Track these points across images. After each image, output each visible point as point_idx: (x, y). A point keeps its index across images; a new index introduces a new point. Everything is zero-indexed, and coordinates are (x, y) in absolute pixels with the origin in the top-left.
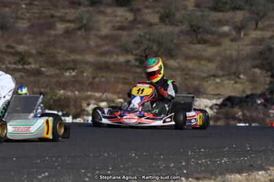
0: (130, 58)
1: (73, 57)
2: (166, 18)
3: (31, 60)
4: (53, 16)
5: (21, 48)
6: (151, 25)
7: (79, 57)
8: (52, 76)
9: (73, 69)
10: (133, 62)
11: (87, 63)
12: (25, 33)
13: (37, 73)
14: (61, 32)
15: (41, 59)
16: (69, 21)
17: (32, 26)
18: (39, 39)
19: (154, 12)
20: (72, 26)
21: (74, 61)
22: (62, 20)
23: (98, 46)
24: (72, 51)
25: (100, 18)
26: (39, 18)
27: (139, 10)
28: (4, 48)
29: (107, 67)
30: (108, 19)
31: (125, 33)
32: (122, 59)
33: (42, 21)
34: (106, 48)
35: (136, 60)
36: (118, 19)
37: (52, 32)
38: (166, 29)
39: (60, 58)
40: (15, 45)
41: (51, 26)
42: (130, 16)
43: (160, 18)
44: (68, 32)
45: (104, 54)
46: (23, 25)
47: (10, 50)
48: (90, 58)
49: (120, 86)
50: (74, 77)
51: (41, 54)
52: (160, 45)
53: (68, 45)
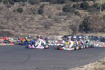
0: (43, 26)
1: (31, 26)
2: (50, 17)
3: (22, 27)
4: (25, 17)
5: (19, 24)
6: (46, 19)
7: (32, 26)
8: (27, 30)
10: (43, 27)
11: (33, 27)
12: (20, 20)
13: (24, 29)
14: (27, 20)
15: (24, 26)
16: (29, 18)
17: (21, 19)
18: (23, 22)
19: (47, 16)
20: (30, 19)
21: (31, 27)
22: (28, 17)
23: (36, 23)
24: (30, 25)
25: (36, 17)
26: (23, 17)
27: (44, 15)
28: (16, 24)
29: (38, 28)
30: (37, 17)
31: (41, 20)
32: (41, 26)
33: (23, 18)
34: (37, 24)
36: (39, 17)
37: (26, 20)
38: (50, 20)
39: (28, 26)
40: (18, 23)
41: (25, 19)
42: (42, 17)
43: (48, 17)
44: (29, 20)
45: (37, 25)
46: (19, 19)
47: (17, 24)
48: (34, 26)
49: (41, 33)
50: (31, 30)
51: (24, 25)
52: (49, 24)
53: (29, 23)
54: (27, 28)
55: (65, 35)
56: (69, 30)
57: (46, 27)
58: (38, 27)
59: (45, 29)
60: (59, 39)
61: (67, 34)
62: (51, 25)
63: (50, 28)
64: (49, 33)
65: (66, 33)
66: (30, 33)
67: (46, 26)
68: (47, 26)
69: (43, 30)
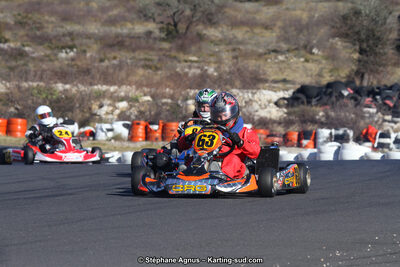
0: (151, 26)
1: (69, 27)
3: (8, 35)
7: (77, 28)
8: (41, 60)
9: (71, 48)
10: (157, 33)
11: (89, 36)
13: (20, 54)
15: (22, 32)
21: (70, 34)
23: (103, 10)
24: (66, 18)
29: (118, 43)
32: (140, 28)
34: (115, 12)
35: (161, 30)
39: (50, 30)
45: (112, 22)
48: (93, 28)
50: (73, 59)
51: (21, 24)
52: (194, 8)
53: (60, 8)
54: (42, 40)
55: (307, 81)
56: (333, 48)
57: (172, 32)
58: (117, 36)
59: (166, 45)
60: (263, 113)
61: (320, 75)
62: (210, 20)
63: (200, 37)
64: (195, 71)
65: (309, 65)
66: (63, 76)
67: (175, 25)
68: (182, 27)
69: (153, 56)
